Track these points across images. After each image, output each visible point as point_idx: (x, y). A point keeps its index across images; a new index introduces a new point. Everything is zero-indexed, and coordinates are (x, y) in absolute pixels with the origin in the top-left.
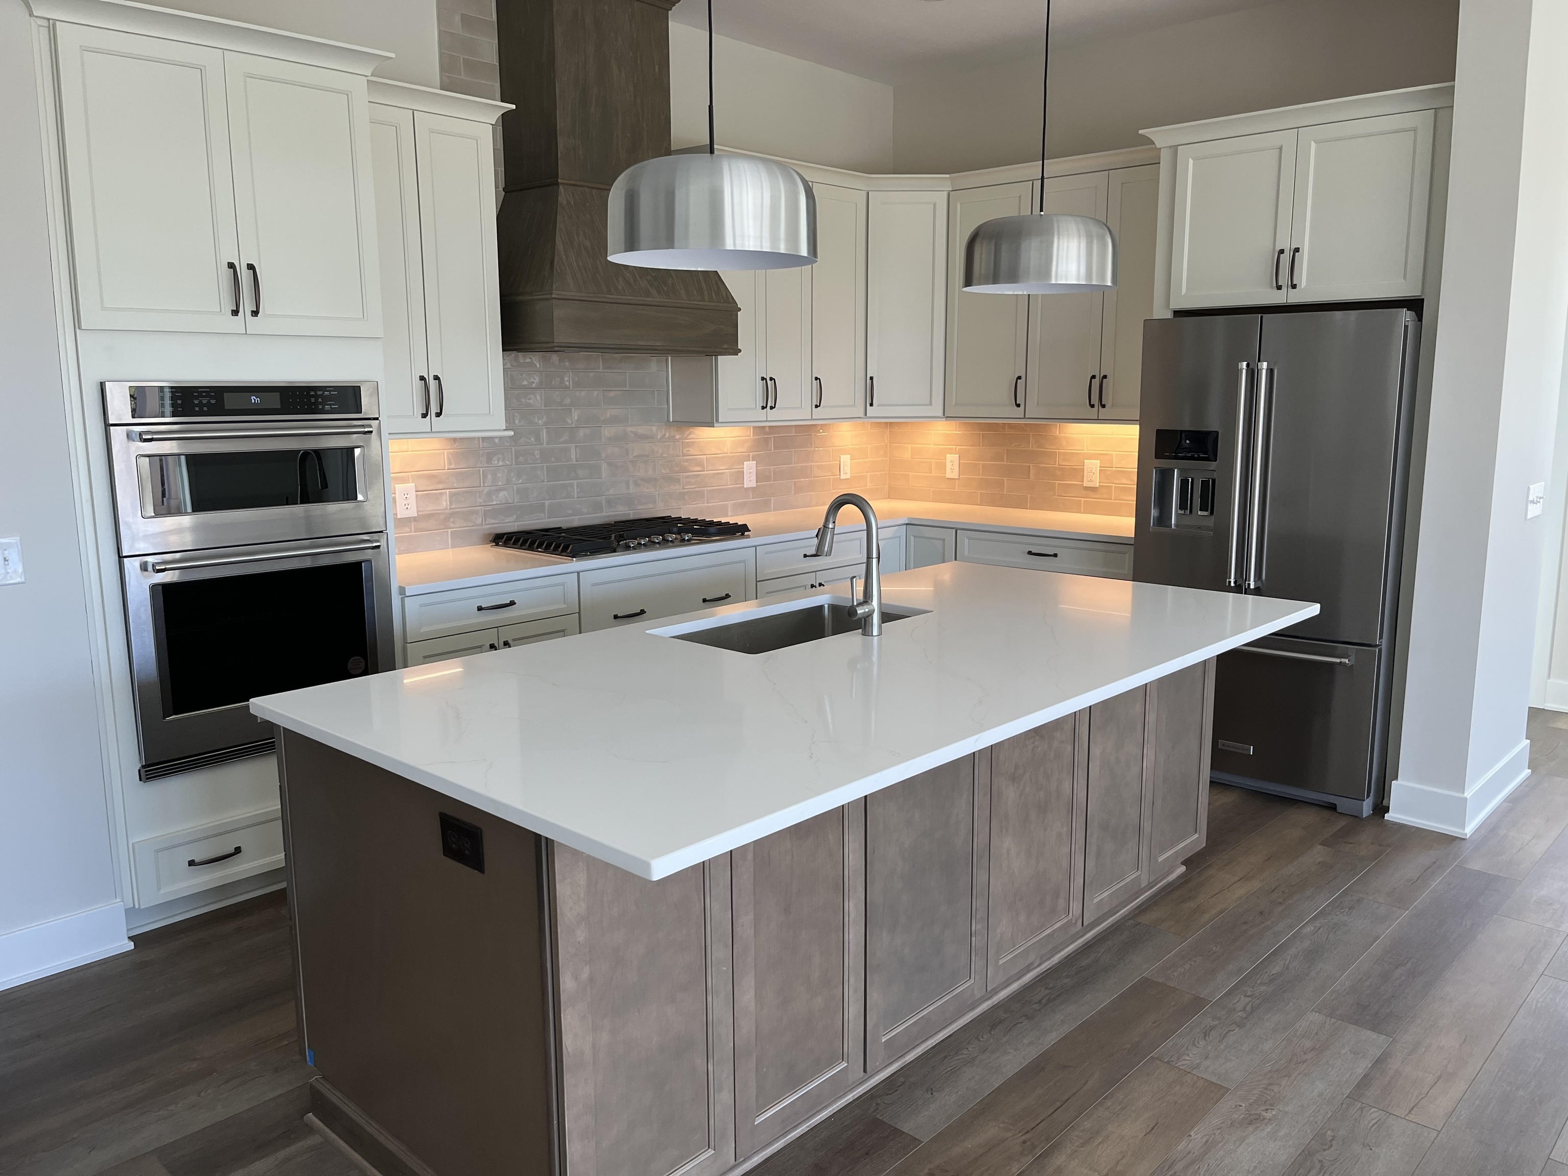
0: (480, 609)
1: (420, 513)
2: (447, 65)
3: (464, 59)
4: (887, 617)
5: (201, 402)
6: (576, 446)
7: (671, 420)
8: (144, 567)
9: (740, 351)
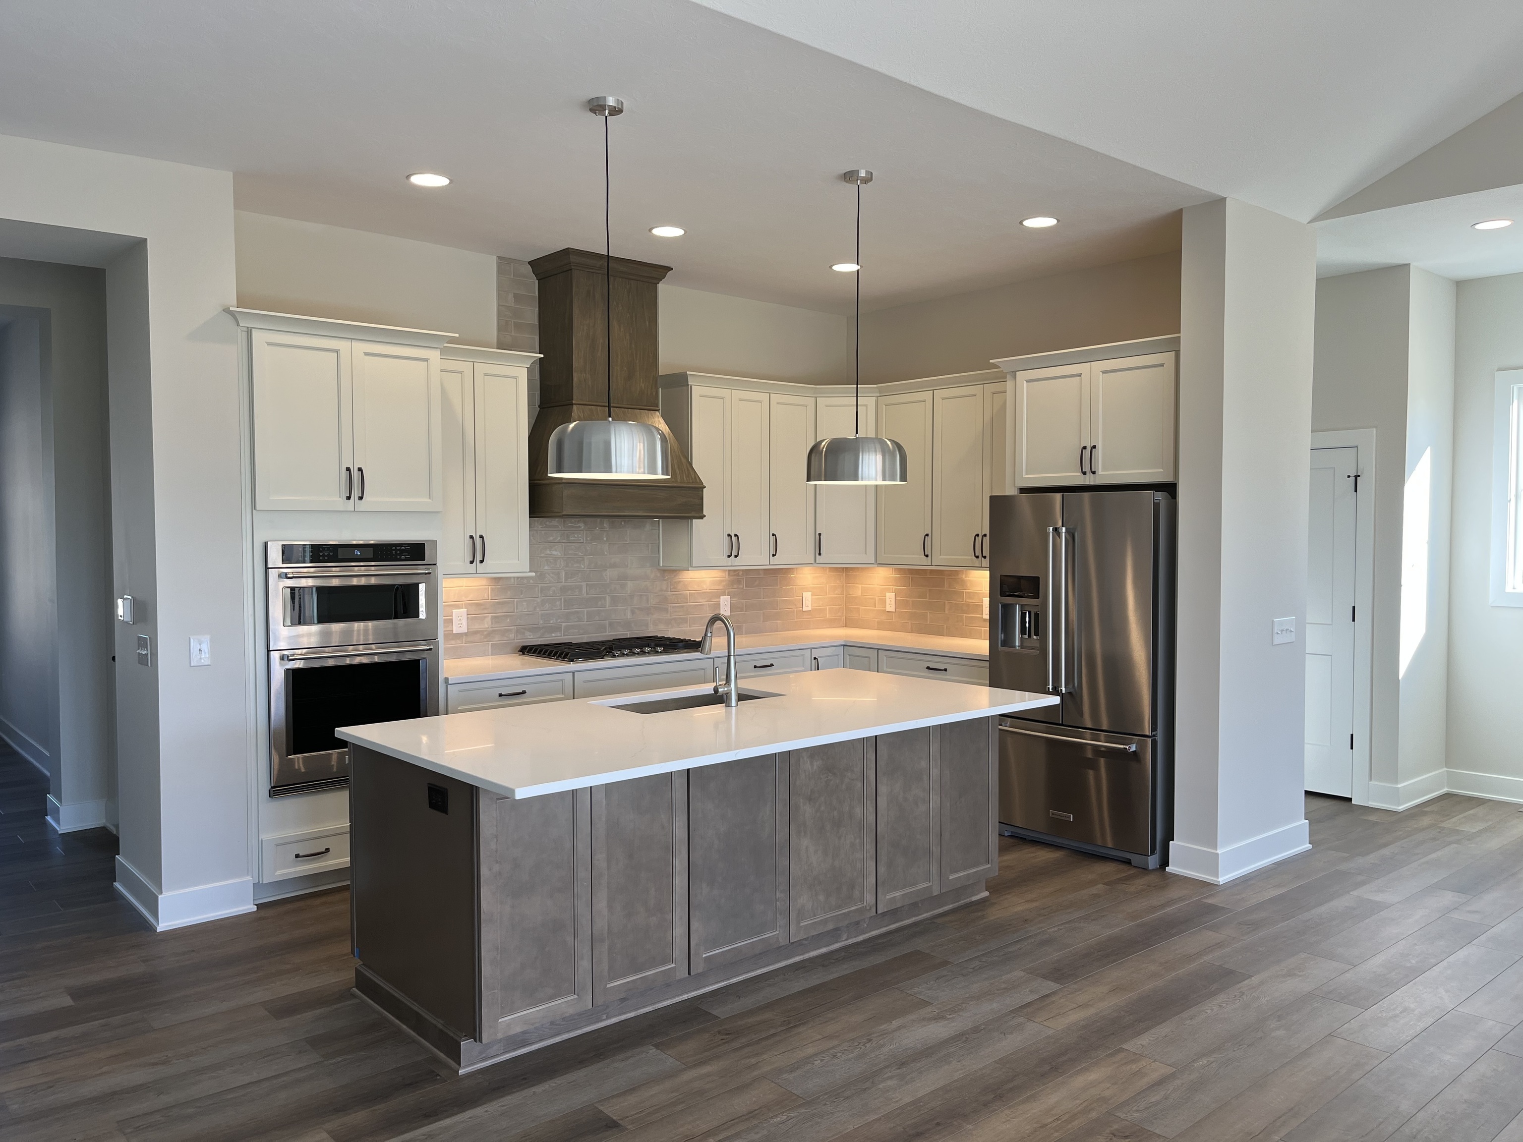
0: (500, 695)
1: (469, 630)
2: (502, 328)
3: (514, 322)
4: (742, 697)
5: (324, 554)
6: (587, 585)
7: (661, 565)
8: (282, 658)
9: (705, 516)
